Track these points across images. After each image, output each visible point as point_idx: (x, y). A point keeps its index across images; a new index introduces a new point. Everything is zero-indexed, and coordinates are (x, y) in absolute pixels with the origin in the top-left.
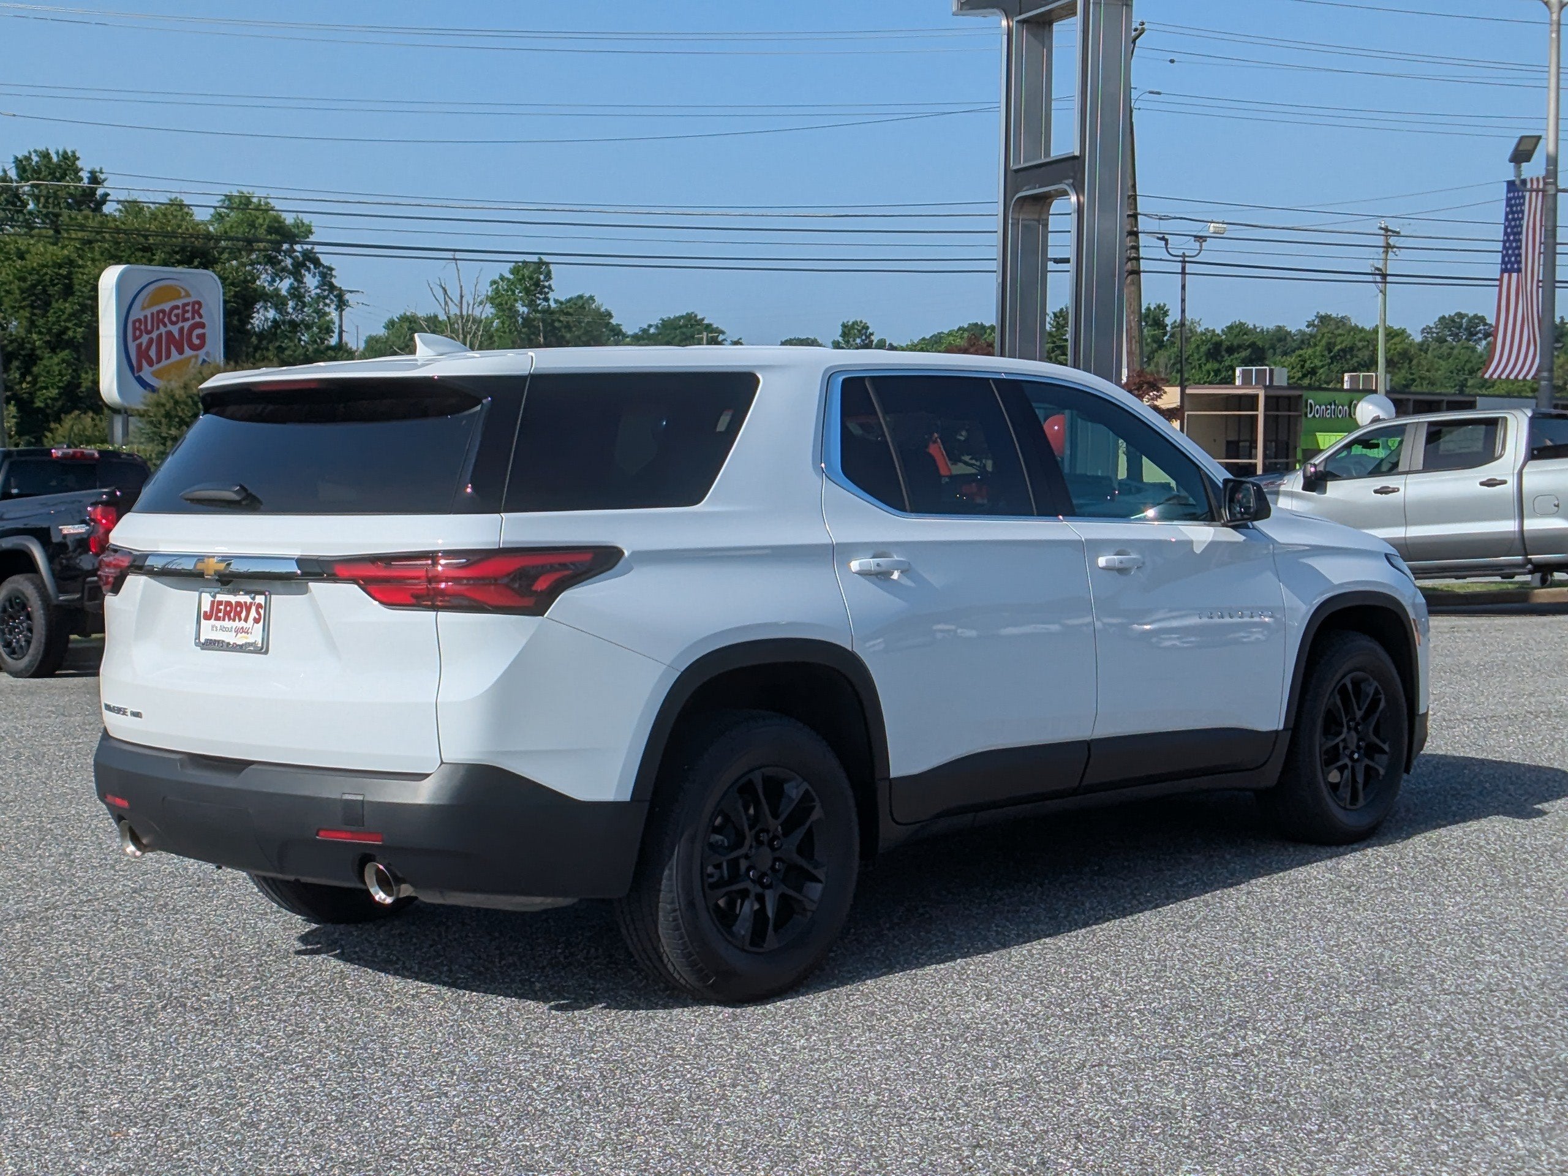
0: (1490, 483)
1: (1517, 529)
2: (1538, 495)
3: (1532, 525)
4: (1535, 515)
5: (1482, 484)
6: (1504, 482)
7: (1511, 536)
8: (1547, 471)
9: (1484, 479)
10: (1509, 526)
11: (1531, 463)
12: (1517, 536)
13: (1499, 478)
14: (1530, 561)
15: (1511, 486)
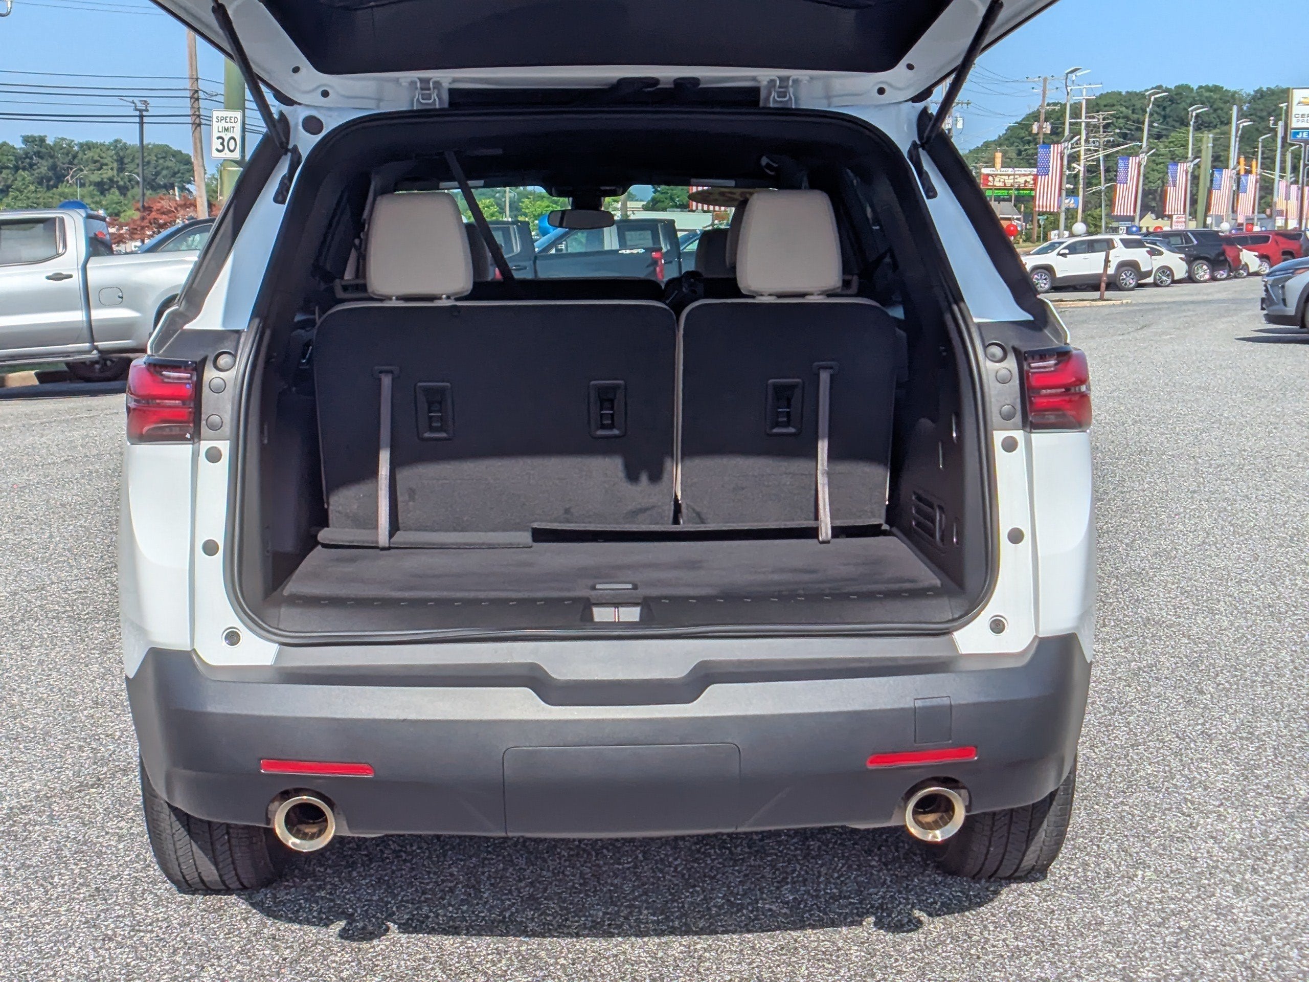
0: (58, 277)
1: (84, 319)
2: (101, 289)
3: (98, 314)
4: (102, 305)
5: (49, 278)
6: (70, 276)
7: (81, 325)
9: (50, 274)
10: (78, 316)
12: (85, 324)
13: (64, 273)
14: (96, 348)
15: (76, 281)
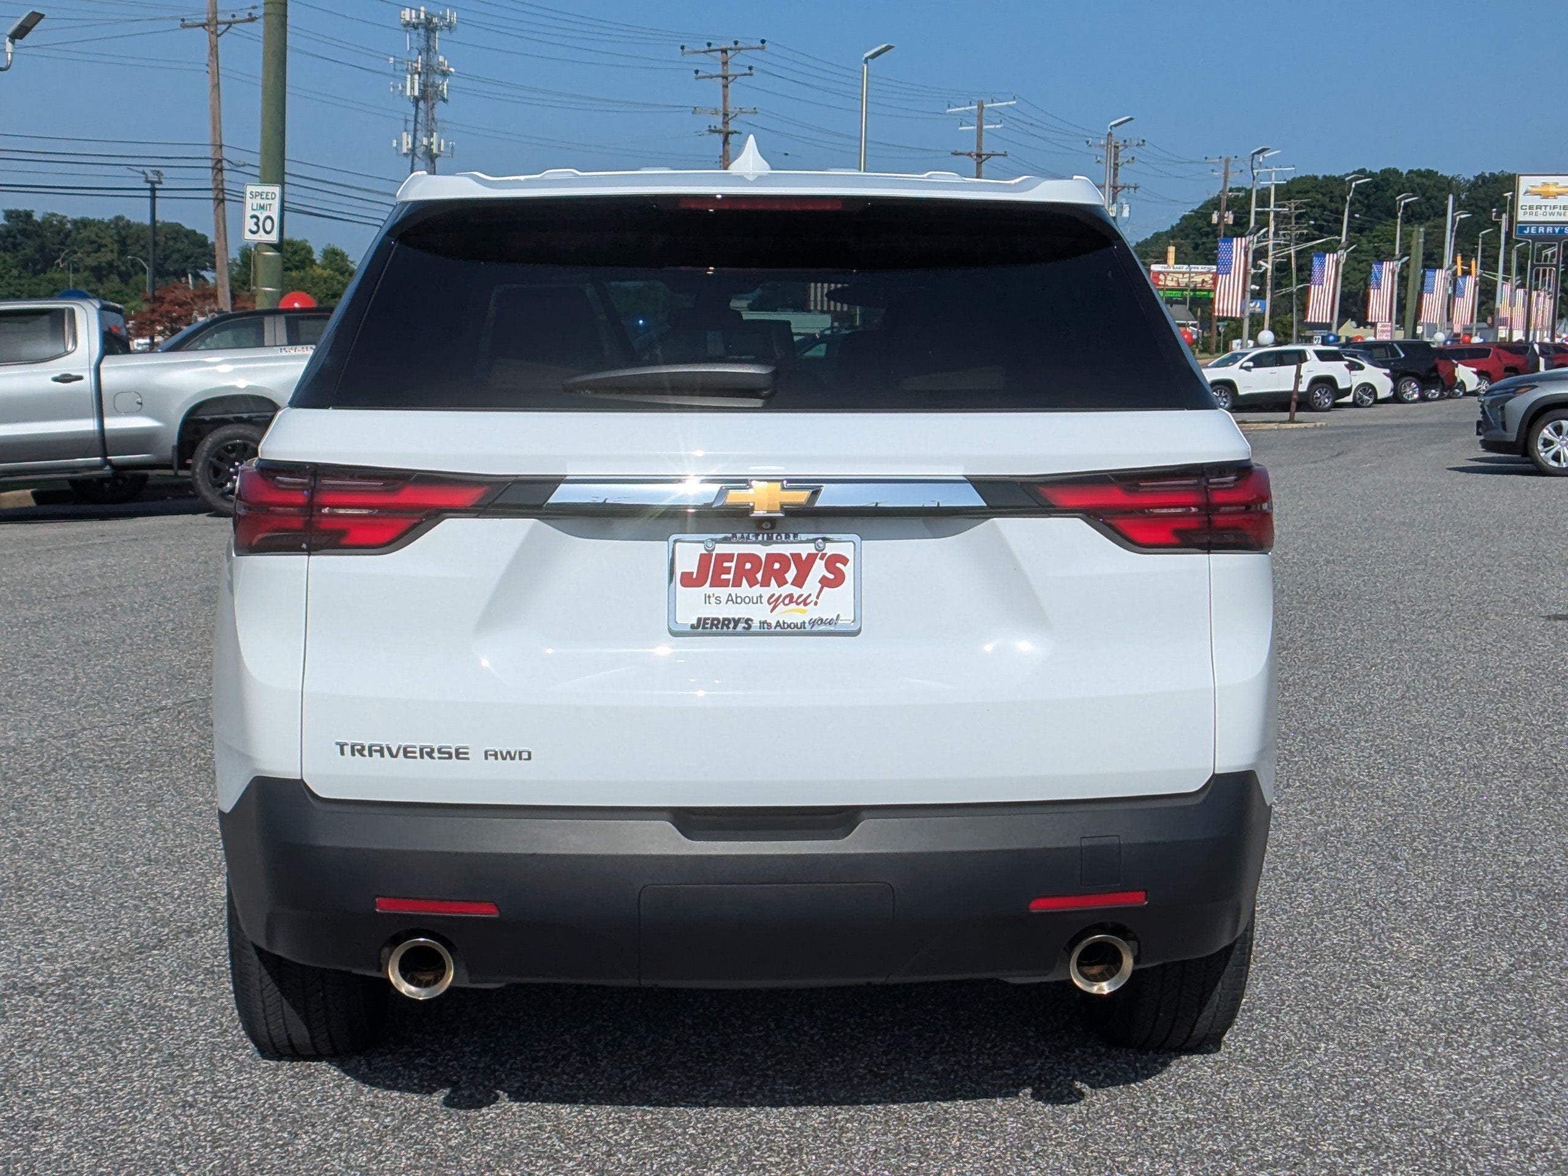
0: (65, 379)
1: (96, 428)
2: (117, 393)
3: (113, 424)
4: (117, 413)
5: (56, 380)
6: (80, 378)
7: (92, 436)
8: (132, 367)
9: (57, 375)
10: (89, 425)
11: (107, 358)
12: (97, 435)
13: (74, 374)
14: (109, 463)
15: (89, 379)
